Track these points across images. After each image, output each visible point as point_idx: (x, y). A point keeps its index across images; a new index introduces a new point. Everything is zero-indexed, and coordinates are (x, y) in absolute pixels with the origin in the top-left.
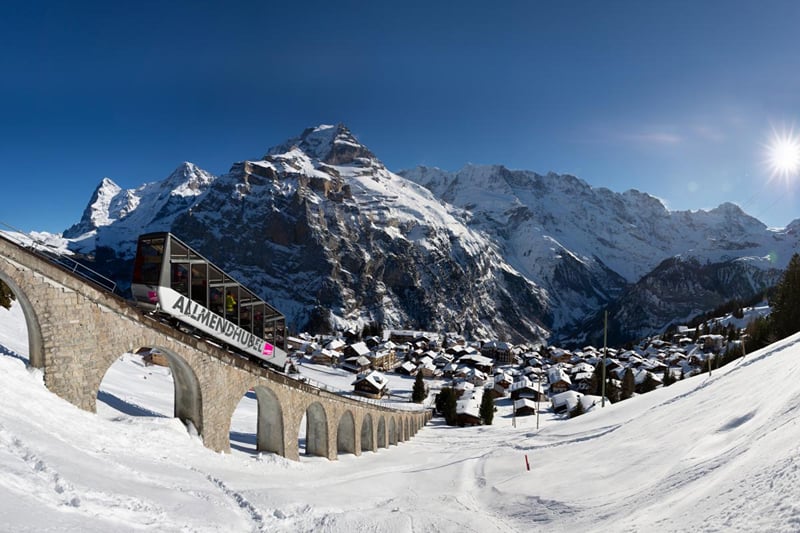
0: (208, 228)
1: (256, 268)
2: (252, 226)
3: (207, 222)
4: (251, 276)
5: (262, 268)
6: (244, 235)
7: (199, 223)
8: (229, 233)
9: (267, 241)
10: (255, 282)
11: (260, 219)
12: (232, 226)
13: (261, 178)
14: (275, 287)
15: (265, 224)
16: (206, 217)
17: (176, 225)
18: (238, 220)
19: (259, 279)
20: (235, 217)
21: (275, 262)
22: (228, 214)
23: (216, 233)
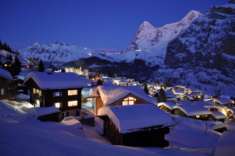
0: (187, 47)
1: (215, 70)
2: (214, 44)
3: (187, 43)
4: (211, 75)
5: (219, 70)
6: (208, 50)
7: (182, 44)
8: (199, 49)
9: (223, 54)
10: (214, 79)
11: (219, 40)
12: (201, 46)
13: (223, 15)
14: (227, 82)
15: (222, 43)
16: (187, 41)
17: (169, 46)
18: (206, 41)
19: (216, 77)
20: (204, 39)
21: (228, 67)
22: (200, 38)
23: (192, 49)
